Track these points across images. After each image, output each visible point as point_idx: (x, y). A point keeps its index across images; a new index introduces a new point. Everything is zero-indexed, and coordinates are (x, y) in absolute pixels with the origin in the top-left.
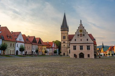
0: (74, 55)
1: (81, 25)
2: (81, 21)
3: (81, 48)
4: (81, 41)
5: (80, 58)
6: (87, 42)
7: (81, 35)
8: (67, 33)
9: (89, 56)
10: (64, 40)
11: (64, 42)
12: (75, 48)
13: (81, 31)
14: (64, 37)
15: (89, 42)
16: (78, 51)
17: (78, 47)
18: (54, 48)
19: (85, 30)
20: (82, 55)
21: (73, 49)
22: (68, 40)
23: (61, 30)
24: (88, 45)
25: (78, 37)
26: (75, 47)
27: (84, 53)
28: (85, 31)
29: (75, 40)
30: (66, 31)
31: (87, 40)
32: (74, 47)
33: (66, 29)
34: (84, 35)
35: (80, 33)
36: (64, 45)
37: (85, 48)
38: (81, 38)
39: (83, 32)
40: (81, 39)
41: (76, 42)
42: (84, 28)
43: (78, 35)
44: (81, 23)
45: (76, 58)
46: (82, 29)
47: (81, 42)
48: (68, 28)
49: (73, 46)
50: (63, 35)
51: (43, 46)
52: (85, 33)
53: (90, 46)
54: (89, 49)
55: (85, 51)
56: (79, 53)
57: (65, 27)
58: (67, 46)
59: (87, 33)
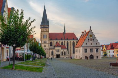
0: (85, 57)
1: (91, 30)
2: (90, 27)
3: (91, 51)
4: (91, 44)
6: (96, 45)
7: (91, 40)
9: (97, 57)
10: (45, 39)
11: (45, 42)
12: (86, 51)
13: (91, 36)
14: (45, 36)
16: (89, 54)
17: (89, 50)
20: (92, 57)
24: (97, 48)
27: (93, 55)
28: (94, 36)
29: (86, 44)
34: (93, 40)
35: (90, 38)
36: (45, 46)
37: (94, 50)
38: (91, 42)
39: (93, 37)
41: (87, 46)
43: (89, 40)
44: (91, 29)
45: (88, 59)
46: (92, 34)
47: (91, 46)
49: (84, 50)
54: (98, 52)
55: (94, 53)
57: (46, 24)
58: (48, 47)
59: (96, 38)
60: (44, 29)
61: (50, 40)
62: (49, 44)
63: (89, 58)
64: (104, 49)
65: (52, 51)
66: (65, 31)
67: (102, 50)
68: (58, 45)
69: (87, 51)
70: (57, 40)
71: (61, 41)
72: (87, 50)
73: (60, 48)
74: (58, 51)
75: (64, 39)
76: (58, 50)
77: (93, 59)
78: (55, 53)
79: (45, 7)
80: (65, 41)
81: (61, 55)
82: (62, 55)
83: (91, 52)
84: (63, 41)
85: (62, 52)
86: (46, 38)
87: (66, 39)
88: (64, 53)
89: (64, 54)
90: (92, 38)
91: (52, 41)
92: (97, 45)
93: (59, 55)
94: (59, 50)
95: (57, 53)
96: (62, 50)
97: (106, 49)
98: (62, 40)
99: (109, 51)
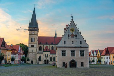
0: (62, 64)
1: (72, 22)
2: (72, 17)
4: (73, 43)
5: (71, 67)
6: (80, 45)
7: (73, 36)
8: (37, 35)
9: (82, 64)
11: (33, 46)
12: (64, 54)
13: (72, 30)
14: (32, 40)
15: (82, 46)
16: (68, 58)
17: (68, 53)
18: (20, 53)
19: (78, 29)
20: (73, 64)
21: (61, 54)
22: (38, 43)
23: (29, 30)
24: (82, 49)
25: (69, 39)
26: (65, 52)
27: (76, 61)
28: (77, 31)
29: (65, 42)
30: (36, 32)
31: (81, 42)
32: (63, 52)
33: (36, 29)
34: (76, 36)
35: (71, 33)
36: (32, 50)
37: (78, 53)
38: (73, 40)
40: (73, 42)
41: (65, 45)
42: (76, 26)
43: (69, 36)
44: (72, 19)
46: (74, 28)
47: (73, 45)
48: (38, 28)
49: (61, 51)
50: (32, 37)
51: (8, 50)
52: (78, 33)
53: (84, 52)
54: (83, 55)
55: (77, 57)
56: (70, 61)
57: (34, 27)
58: (36, 52)
59: (80, 33)
60: (32, 32)
61: (39, 44)
62: (38, 49)
63: (68, 66)
64: (98, 55)
65: (40, 56)
66: (56, 35)
67: (96, 55)
68: (47, 50)
69: (66, 54)
70: (47, 44)
71: (51, 46)
72: (66, 52)
73: (49, 53)
74: (46, 56)
75: (55, 43)
76: (46, 54)
77: (75, 67)
78: (43, 58)
79: (34, 9)
80: (55, 46)
81: (49, 60)
82: (51, 60)
83: (72, 55)
84: (54, 46)
85: (51, 58)
86: (34, 41)
87: (56, 43)
88: (53, 58)
89: (53, 60)
90: (74, 33)
91: (42, 45)
92: (82, 45)
93: (48, 61)
94: (48, 55)
95: (45, 59)
96: (51, 55)
97: (100, 55)
98: (52, 44)
99: (103, 56)
